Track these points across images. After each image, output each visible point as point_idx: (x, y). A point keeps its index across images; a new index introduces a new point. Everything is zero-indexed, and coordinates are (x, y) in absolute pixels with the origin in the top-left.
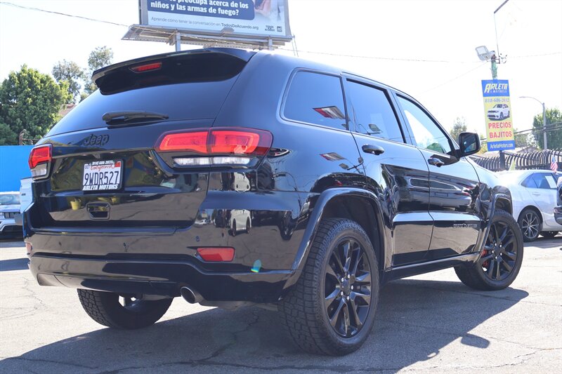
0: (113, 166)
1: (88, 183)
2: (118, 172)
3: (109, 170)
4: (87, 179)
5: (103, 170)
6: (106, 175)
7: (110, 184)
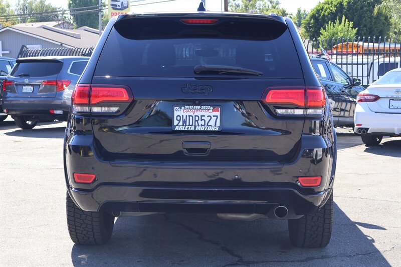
0: (211, 111)
1: (181, 123)
2: (217, 116)
3: (207, 114)
4: (179, 121)
5: (199, 114)
6: (203, 118)
7: (208, 125)
